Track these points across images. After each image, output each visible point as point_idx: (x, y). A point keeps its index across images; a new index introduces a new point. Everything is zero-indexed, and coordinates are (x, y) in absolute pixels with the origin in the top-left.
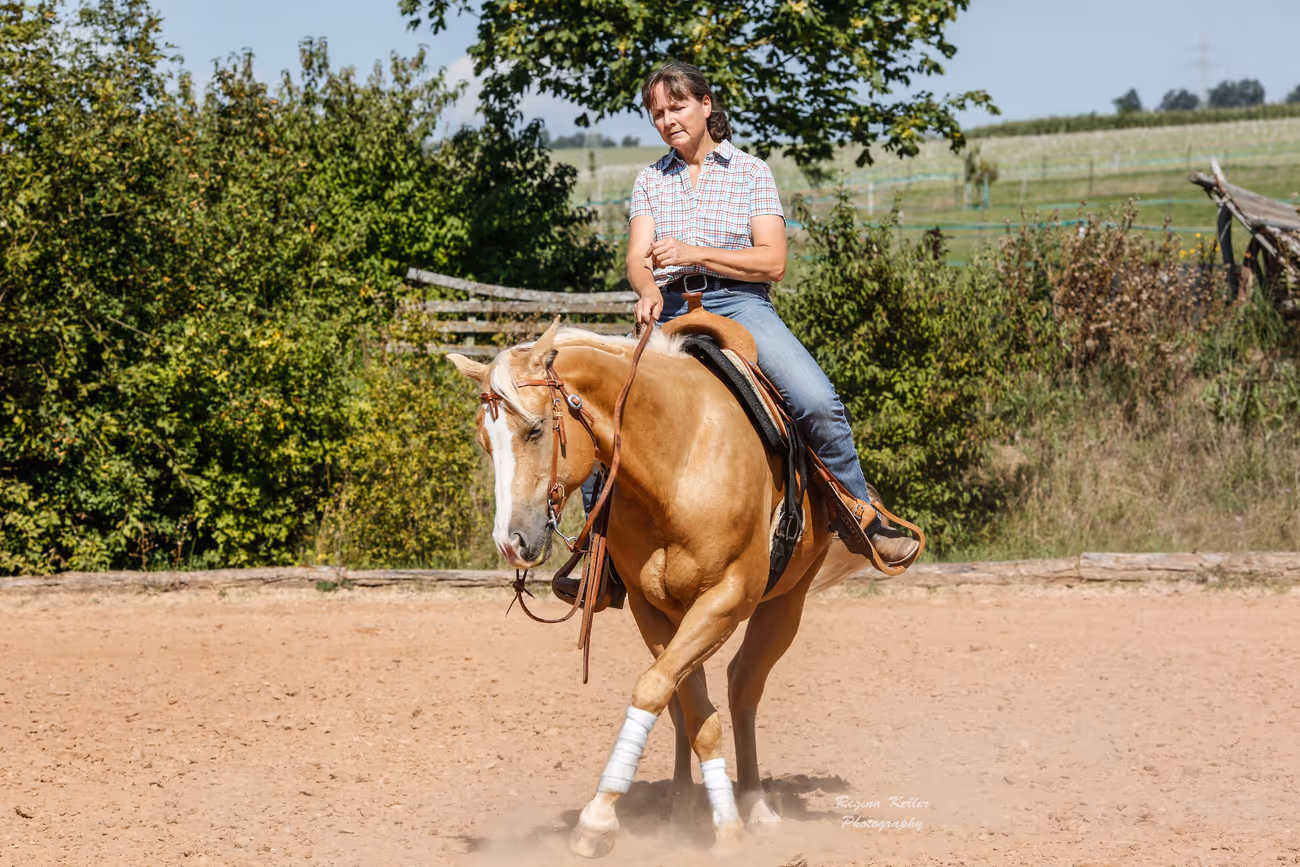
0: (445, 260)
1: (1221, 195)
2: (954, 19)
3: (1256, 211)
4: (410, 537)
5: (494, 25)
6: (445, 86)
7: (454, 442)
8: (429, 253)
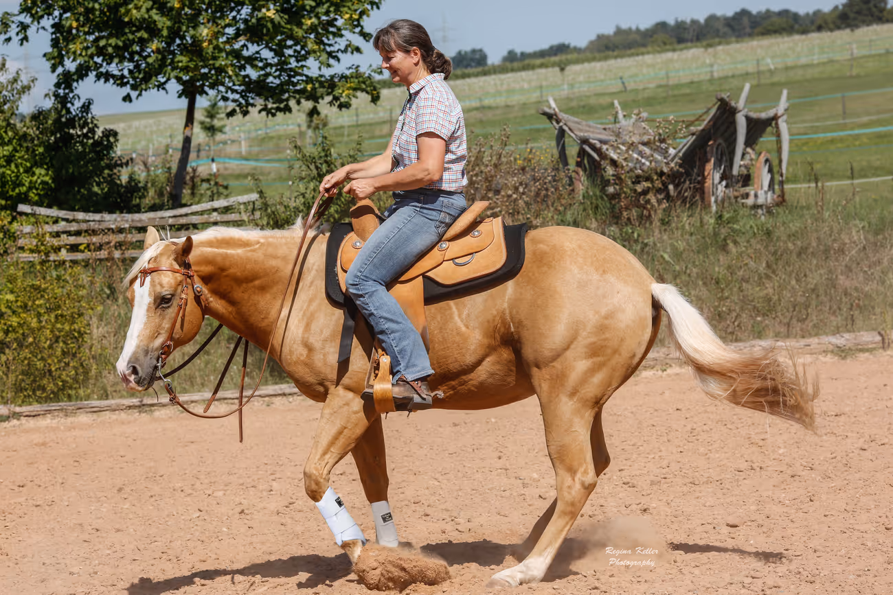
0: (36, 198)
1: (558, 121)
2: (368, 16)
3: (581, 130)
4: (49, 383)
5: (61, 38)
6: (22, 81)
7: (74, 317)
8: (26, 194)
